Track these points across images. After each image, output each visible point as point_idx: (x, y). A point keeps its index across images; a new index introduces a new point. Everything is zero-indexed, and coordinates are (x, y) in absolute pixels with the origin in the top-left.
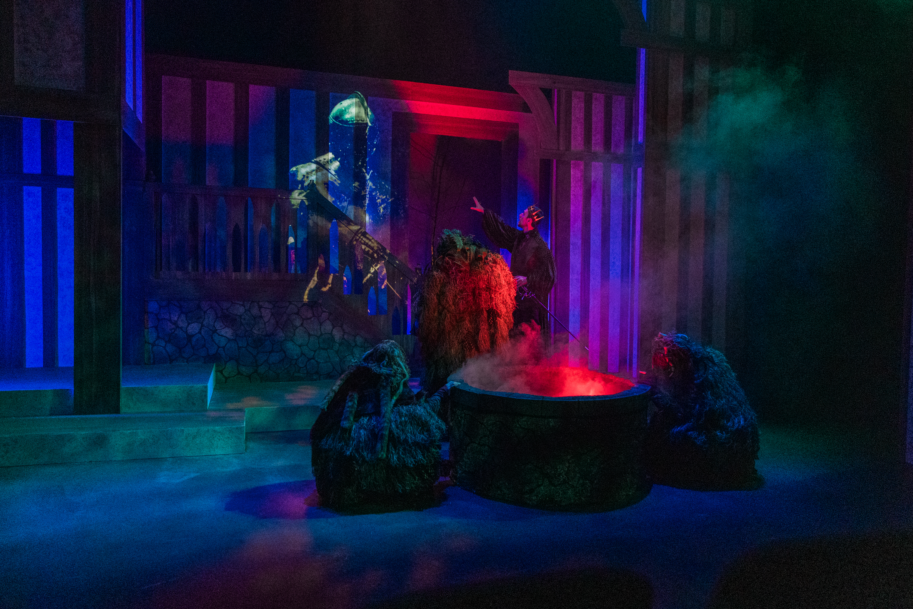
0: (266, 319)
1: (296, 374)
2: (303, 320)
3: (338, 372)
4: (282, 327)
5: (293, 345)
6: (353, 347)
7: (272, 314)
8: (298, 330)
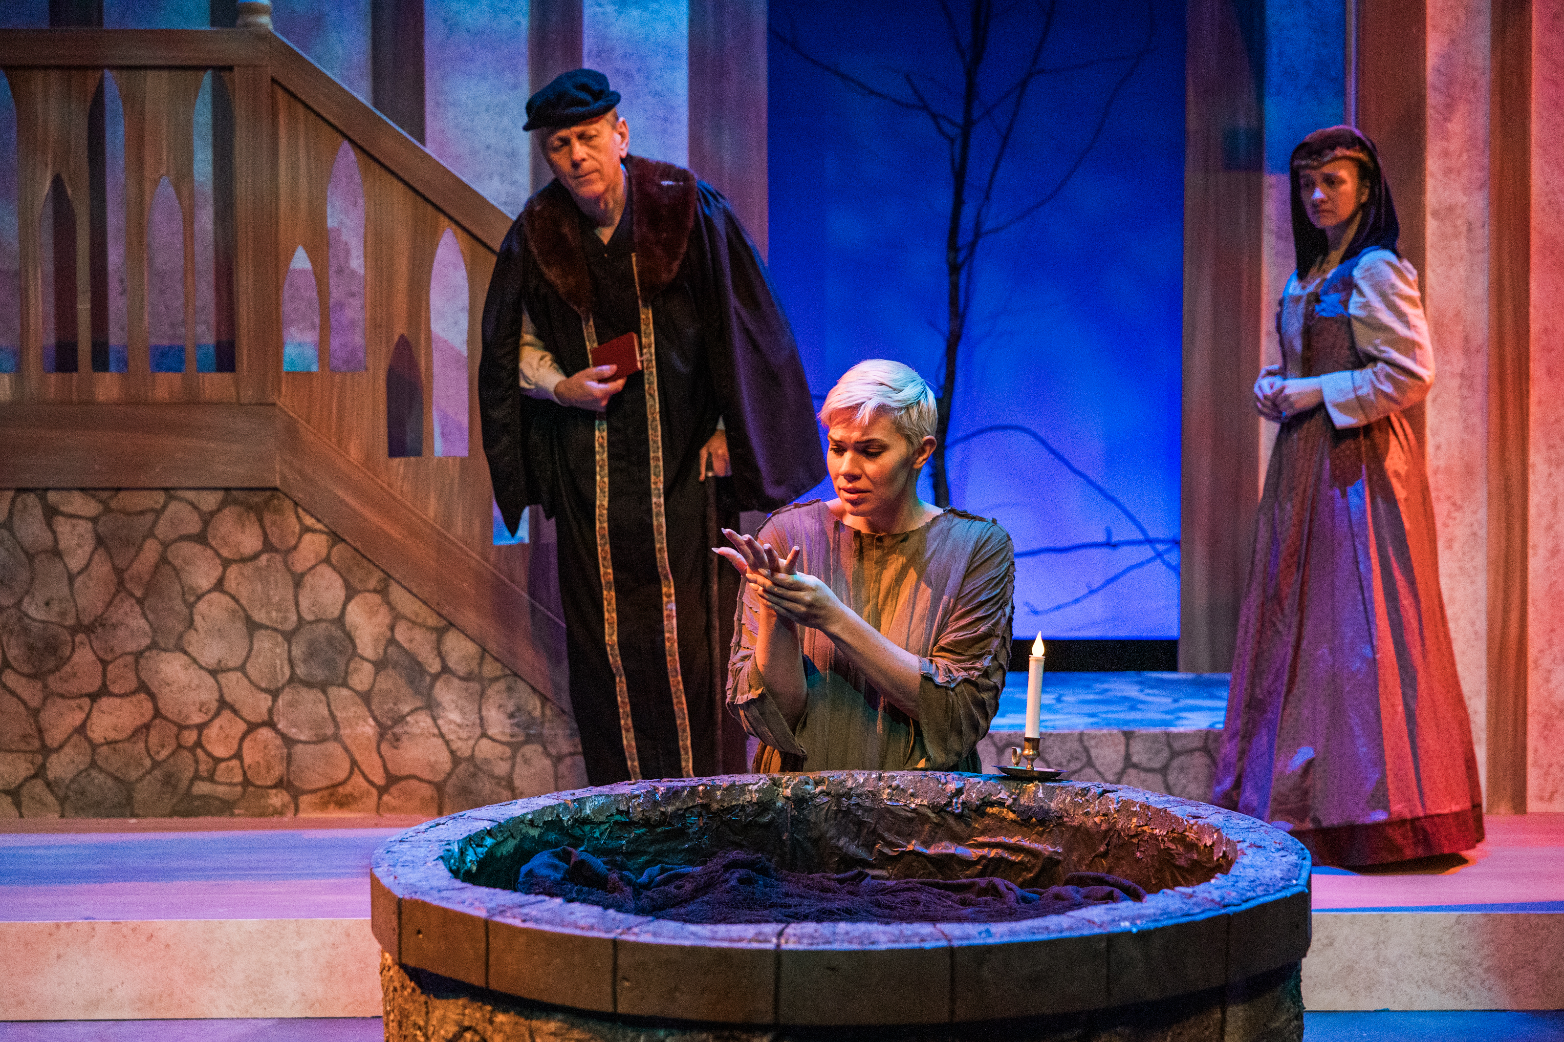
0: (75, 563)
1: (202, 788)
2: (226, 563)
3: (371, 783)
4: (138, 593)
5: (186, 668)
6: (436, 677)
7: (100, 541)
8: (202, 606)
